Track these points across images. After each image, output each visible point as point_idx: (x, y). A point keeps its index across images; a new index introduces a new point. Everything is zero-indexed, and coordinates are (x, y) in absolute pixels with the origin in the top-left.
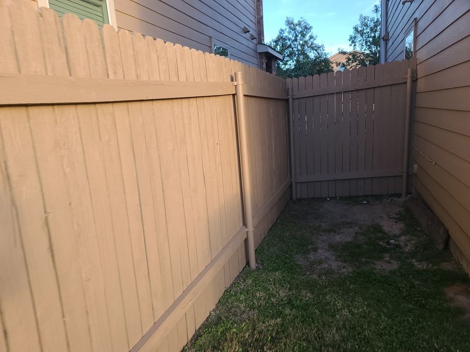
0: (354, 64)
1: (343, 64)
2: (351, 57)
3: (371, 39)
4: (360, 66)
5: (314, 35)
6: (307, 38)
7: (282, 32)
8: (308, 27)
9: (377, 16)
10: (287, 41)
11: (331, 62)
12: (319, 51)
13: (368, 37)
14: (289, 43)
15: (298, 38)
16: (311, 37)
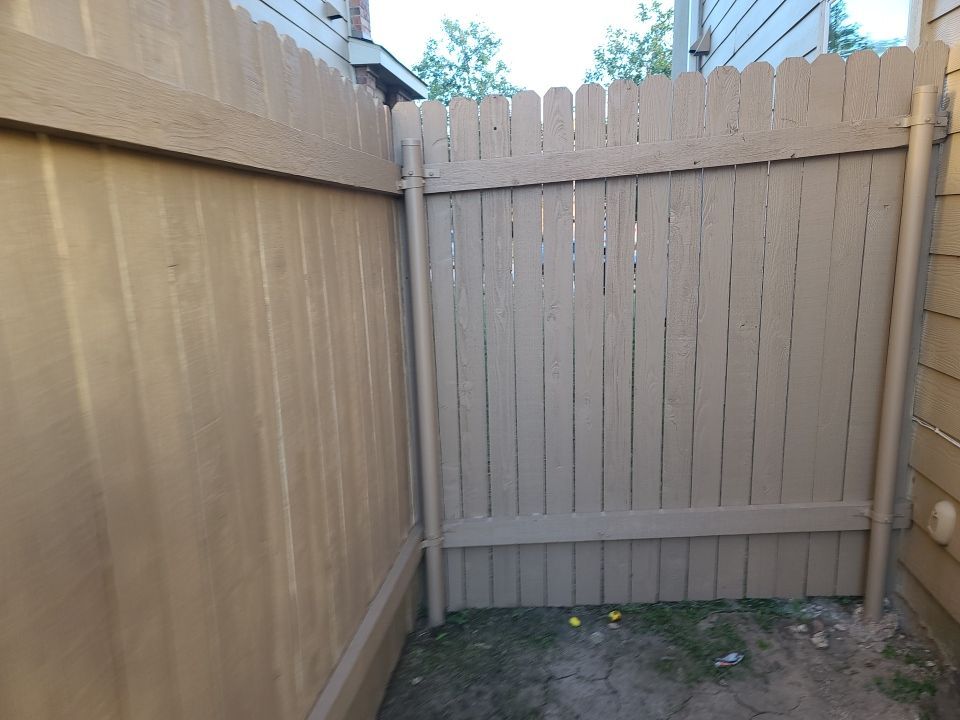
7: (434, 46)
9: (642, 30)
10: (447, 70)
14: (450, 74)
15: (471, 64)
16: (501, 67)
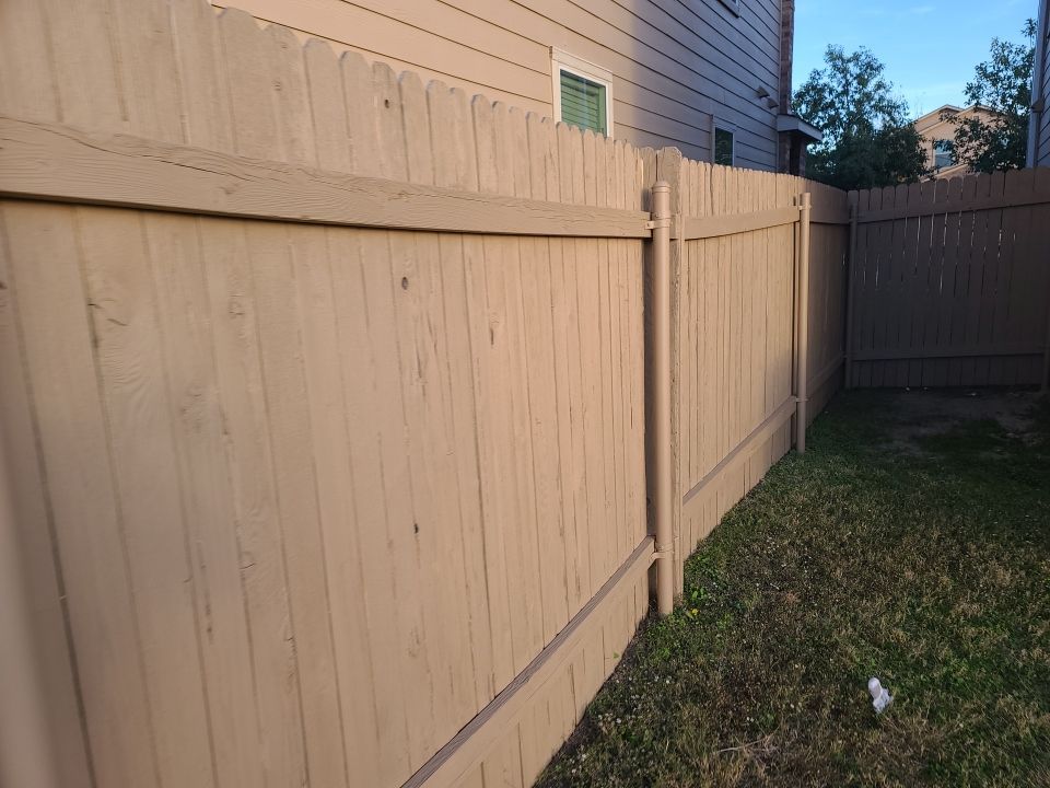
0: (975, 144)
1: (949, 143)
2: (967, 128)
3: (1015, 92)
4: (986, 148)
5: (887, 82)
6: (871, 86)
7: (817, 77)
8: (875, 66)
9: (1029, 43)
10: (826, 95)
11: (921, 139)
12: (896, 115)
13: (1009, 87)
14: (829, 98)
15: (852, 89)
16: (880, 86)
